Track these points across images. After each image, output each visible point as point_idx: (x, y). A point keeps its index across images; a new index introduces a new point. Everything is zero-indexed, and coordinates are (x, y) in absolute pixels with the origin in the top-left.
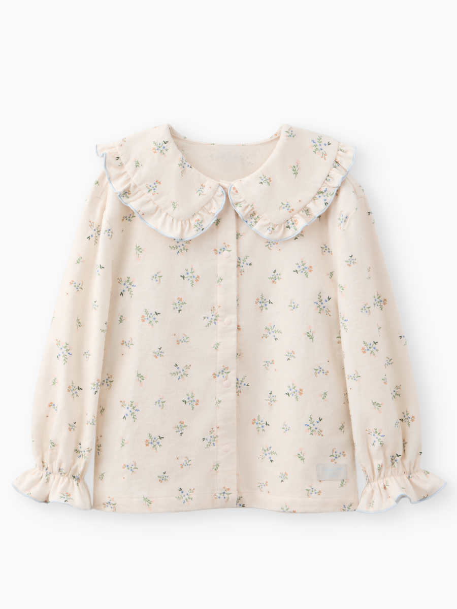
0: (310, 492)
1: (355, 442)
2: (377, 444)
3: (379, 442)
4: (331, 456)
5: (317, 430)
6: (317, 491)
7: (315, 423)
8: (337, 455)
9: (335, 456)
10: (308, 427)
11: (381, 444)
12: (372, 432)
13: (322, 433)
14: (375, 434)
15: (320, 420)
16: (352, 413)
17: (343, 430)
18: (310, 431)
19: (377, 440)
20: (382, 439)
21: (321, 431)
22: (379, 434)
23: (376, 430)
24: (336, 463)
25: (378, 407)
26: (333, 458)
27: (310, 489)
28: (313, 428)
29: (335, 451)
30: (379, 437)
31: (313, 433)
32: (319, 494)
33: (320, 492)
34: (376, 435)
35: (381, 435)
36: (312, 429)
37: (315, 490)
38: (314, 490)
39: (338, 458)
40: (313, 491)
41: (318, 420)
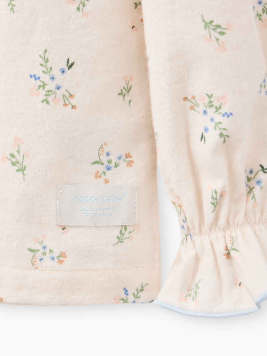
0: (39, 255)
1: (156, 130)
2: (213, 136)
3: (218, 132)
4: (95, 163)
5: (60, 93)
6: (56, 253)
7: (56, 72)
8: (110, 162)
9: (106, 163)
10: (38, 83)
11: (221, 135)
12: (201, 104)
13: (73, 101)
14: (208, 109)
15: (70, 67)
16: (150, 52)
17: (127, 98)
18: (42, 92)
19: (213, 124)
20: (226, 122)
21: (71, 96)
22: (218, 109)
23: (210, 97)
24: (107, 181)
25: (219, 36)
26: (101, 168)
27: (40, 247)
28: (51, 86)
29: (106, 149)
30: (218, 118)
31: (50, 99)
32: (61, 262)
33: (63, 255)
34: (211, 111)
35: (223, 111)
36: (47, 88)
37: (51, 251)
38: (47, 251)
39: (113, 170)
40: (44, 253)
41: (64, 65)
